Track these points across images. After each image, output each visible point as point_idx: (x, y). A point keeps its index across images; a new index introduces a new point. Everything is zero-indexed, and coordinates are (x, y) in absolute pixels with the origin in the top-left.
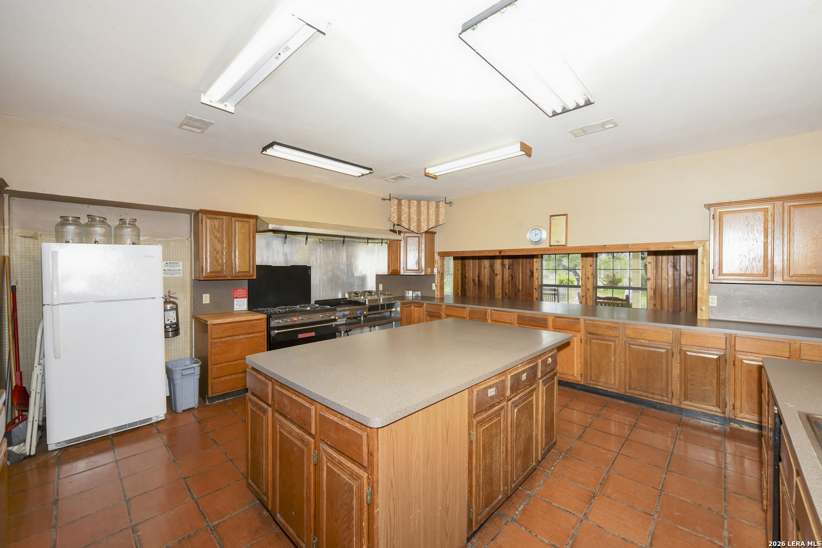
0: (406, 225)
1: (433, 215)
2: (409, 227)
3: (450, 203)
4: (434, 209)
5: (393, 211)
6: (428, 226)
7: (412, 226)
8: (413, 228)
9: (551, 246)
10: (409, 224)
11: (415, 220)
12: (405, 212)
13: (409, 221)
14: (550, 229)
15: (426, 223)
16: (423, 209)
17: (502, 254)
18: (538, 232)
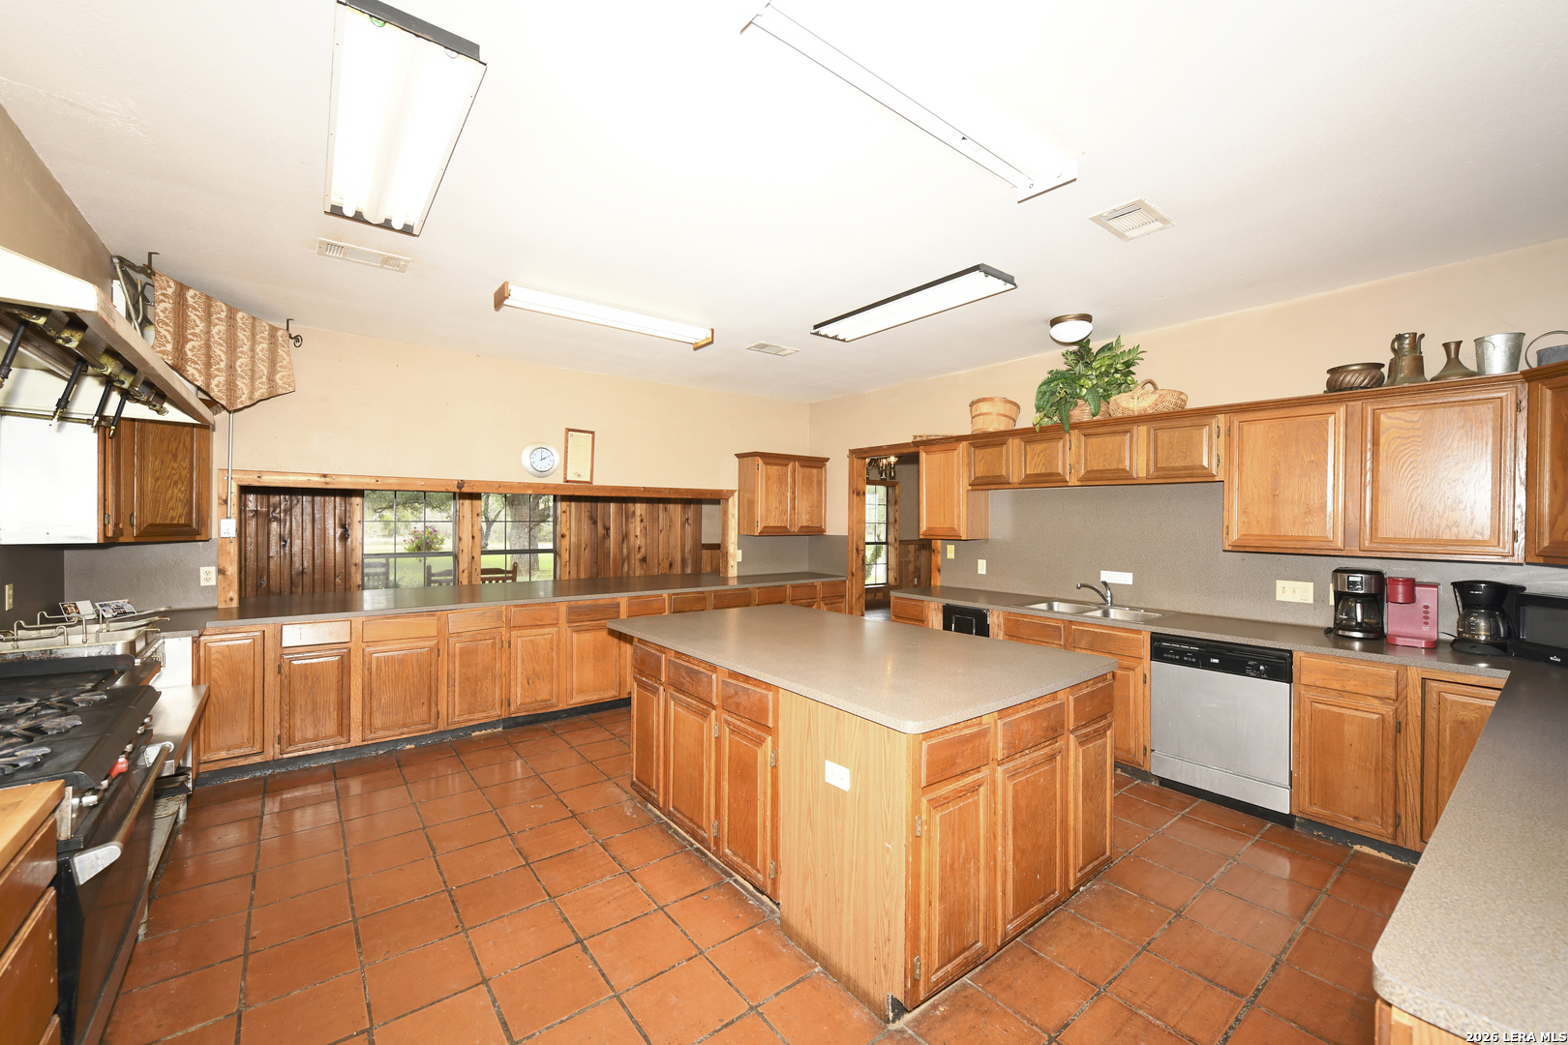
0: (197, 375)
1: (263, 361)
2: (208, 385)
3: (297, 339)
4: (265, 345)
5: (162, 315)
6: (252, 392)
7: (214, 383)
8: (216, 389)
9: (568, 481)
10: (209, 377)
11: (223, 365)
12: (197, 330)
13: (208, 365)
14: (566, 452)
15: (247, 381)
16: (241, 335)
17: (464, 490)
18: (545, 454)
